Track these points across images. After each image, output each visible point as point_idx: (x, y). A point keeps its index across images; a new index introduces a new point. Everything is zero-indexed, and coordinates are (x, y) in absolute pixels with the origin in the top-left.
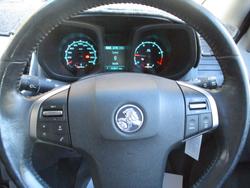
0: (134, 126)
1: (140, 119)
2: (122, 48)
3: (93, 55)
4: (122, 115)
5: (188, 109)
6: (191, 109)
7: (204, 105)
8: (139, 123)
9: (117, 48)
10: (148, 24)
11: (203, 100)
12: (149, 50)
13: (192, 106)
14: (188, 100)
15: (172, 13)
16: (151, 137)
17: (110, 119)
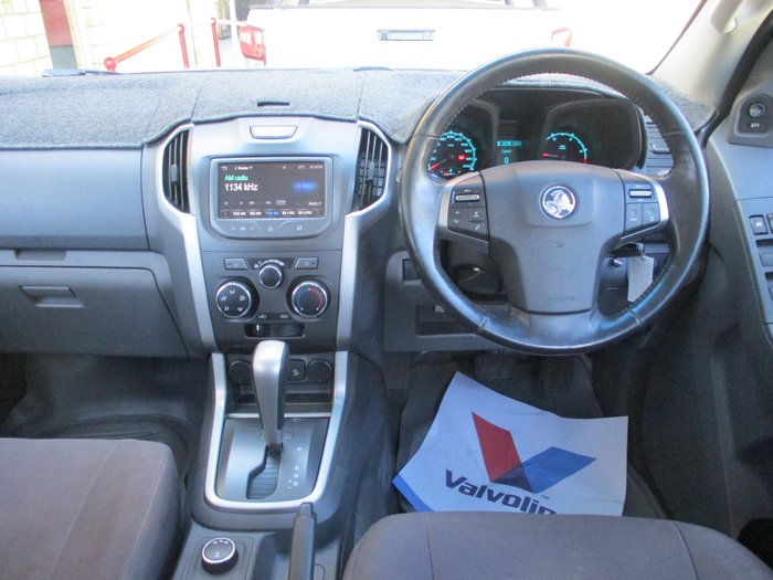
0: (565, 212)
1: (571, 203)
2: (517, 143)
3: (470, 155)
4: (550, 198)
5: (628, 197)
6: (632, 197)
7: (649, 193)
8: (570, 208)
9: (509, 143)
10: (569, 100)
11: (648, 187)
12: (563, 147)
13: (633, 193)
14: (628, 186)
15: (615, 89)
16: (584, 225)
17: (537, 202)
